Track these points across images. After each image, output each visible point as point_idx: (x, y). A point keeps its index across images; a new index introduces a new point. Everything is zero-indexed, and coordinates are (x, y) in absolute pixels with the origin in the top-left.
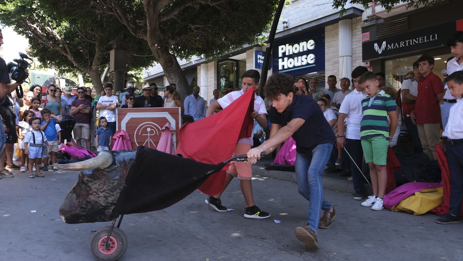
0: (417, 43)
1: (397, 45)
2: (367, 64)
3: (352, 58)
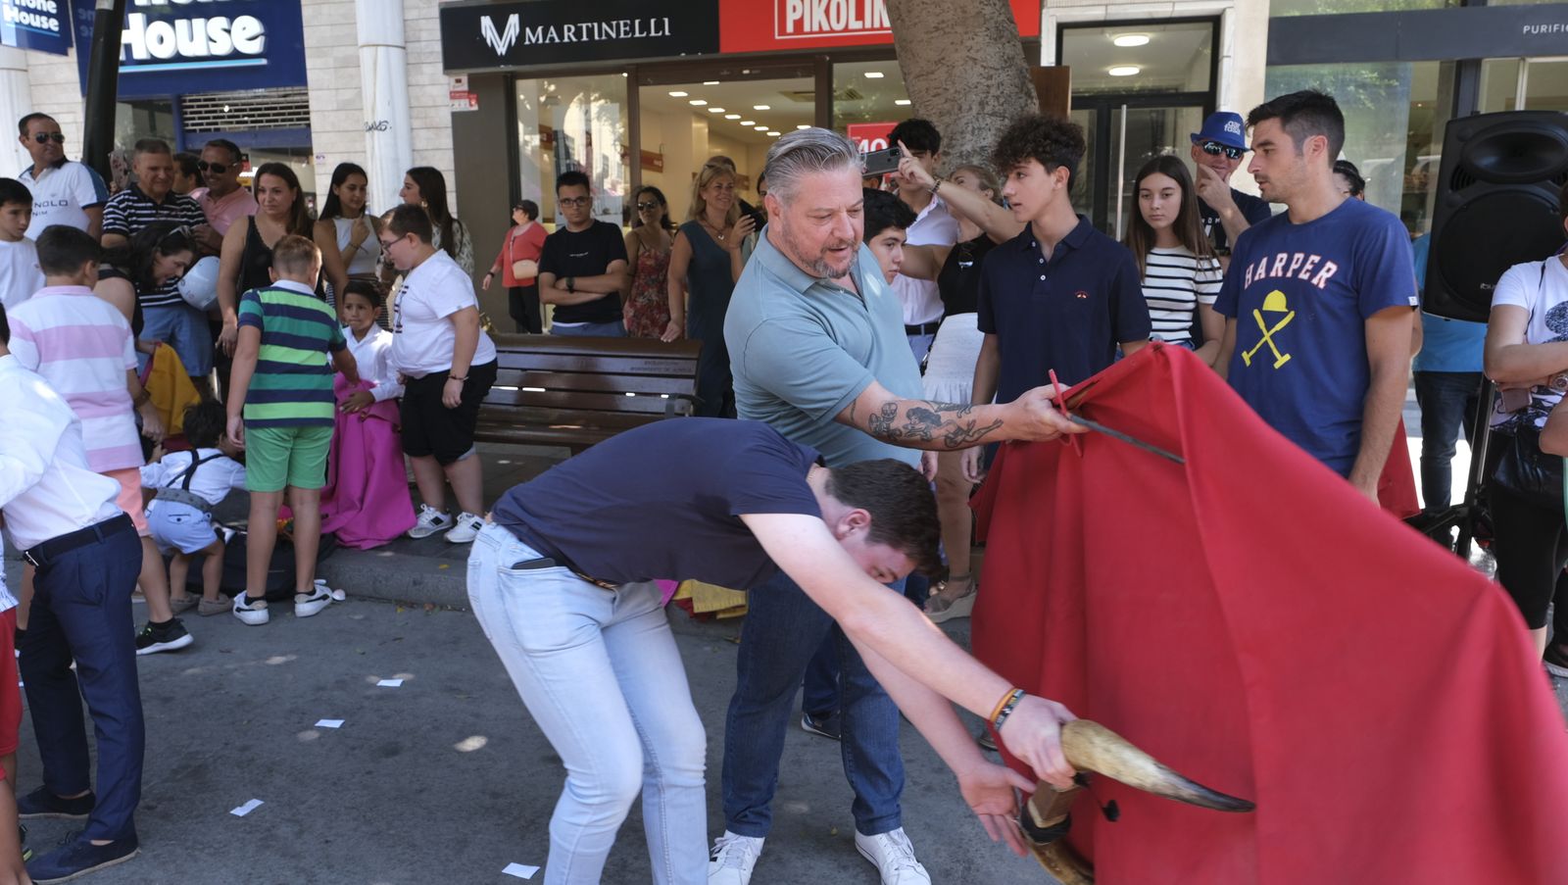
0: (614, 36)
1: (555, 35)
2: (458, 81)
3: (407, 54)
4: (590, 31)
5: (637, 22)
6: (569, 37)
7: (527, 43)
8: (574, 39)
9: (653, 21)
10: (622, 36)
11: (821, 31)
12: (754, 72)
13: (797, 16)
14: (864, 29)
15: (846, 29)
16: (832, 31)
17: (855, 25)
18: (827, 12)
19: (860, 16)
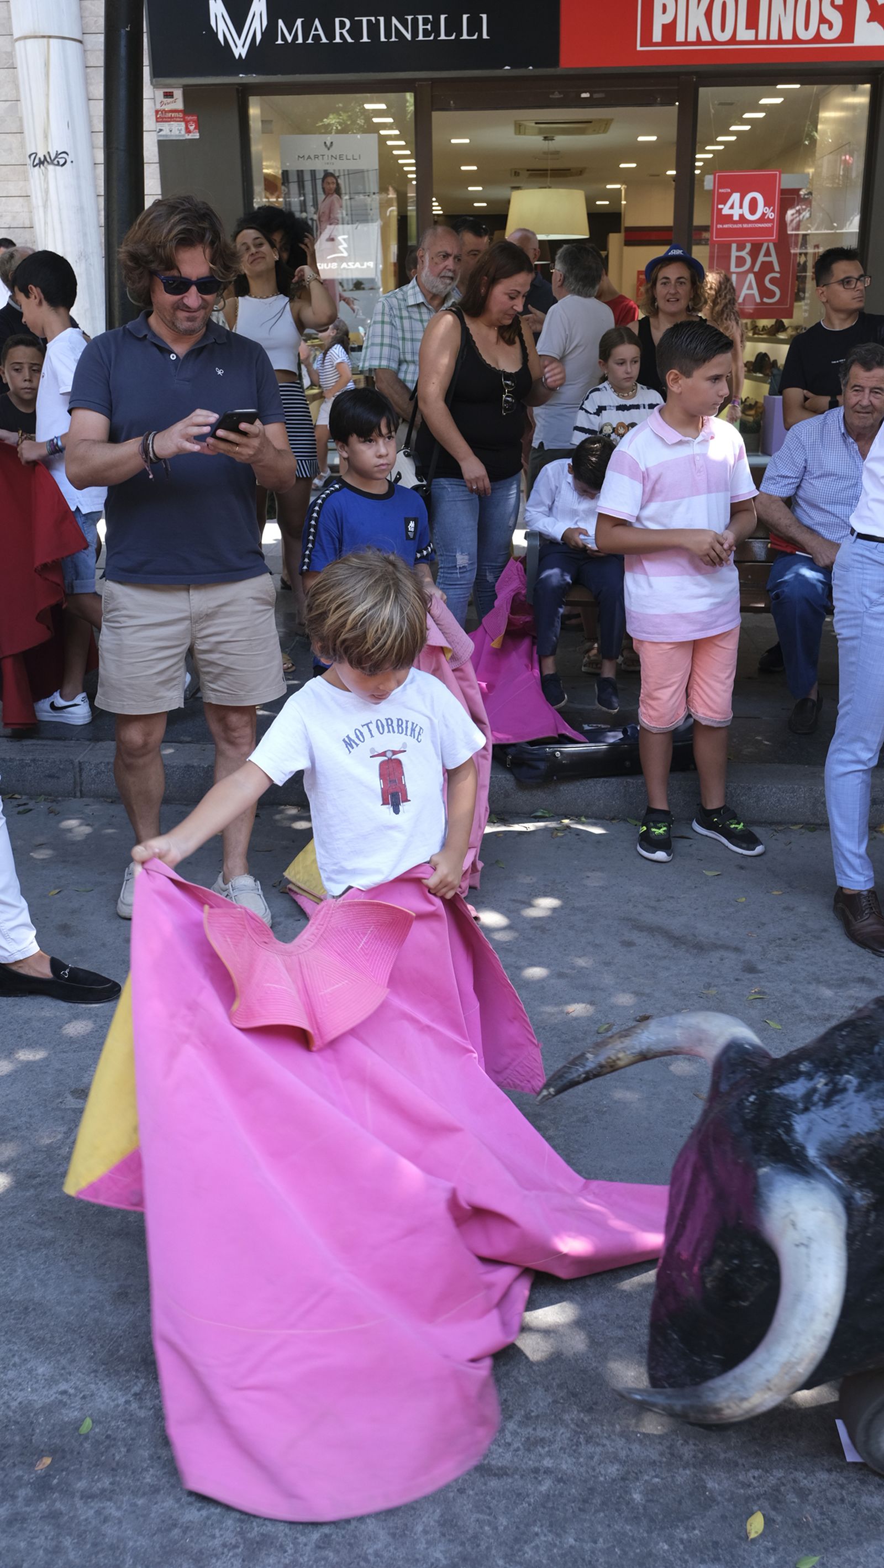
0: (409, 36)
1: (321, 32)
2: (168, 95)
3: (85, 51)
4: (373, 29)
5: (443, 17)
6: (342, 36)
7: (280, 42)
8: (349, 40)
9: (465, 17)
10: (421, 38)
11: (699, 41)
12: (596, 96)
13: (668, 19)
14: (756, 42)
15: (733, 40)
16: (714, 42)
17: (745, 34)
18: (708, 15)
19: (752, 22)
